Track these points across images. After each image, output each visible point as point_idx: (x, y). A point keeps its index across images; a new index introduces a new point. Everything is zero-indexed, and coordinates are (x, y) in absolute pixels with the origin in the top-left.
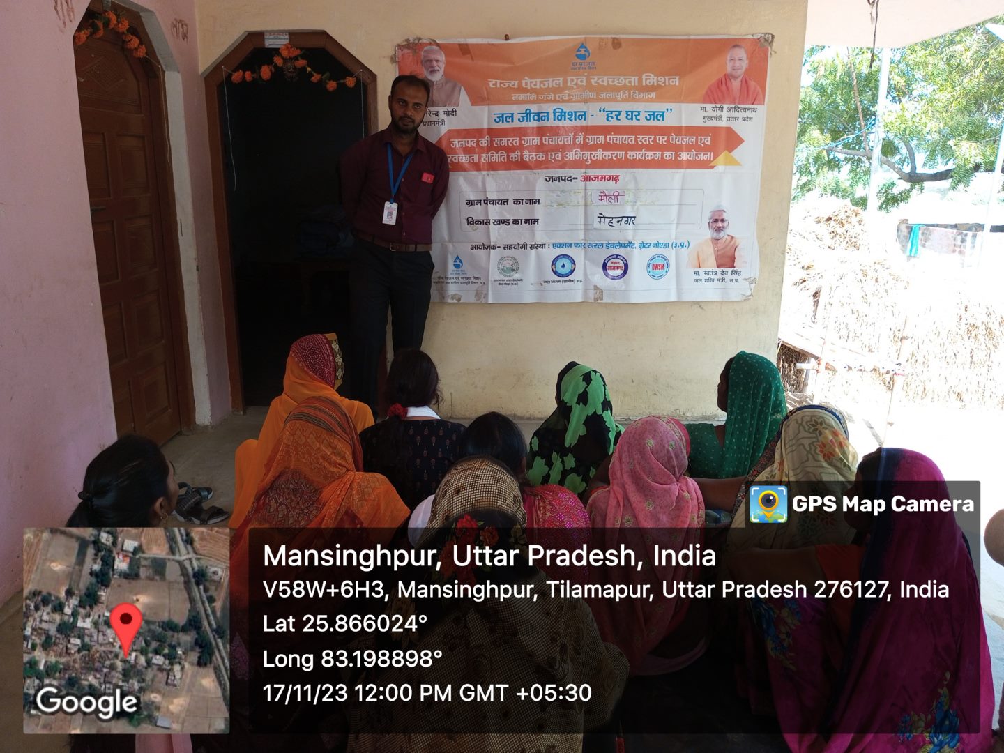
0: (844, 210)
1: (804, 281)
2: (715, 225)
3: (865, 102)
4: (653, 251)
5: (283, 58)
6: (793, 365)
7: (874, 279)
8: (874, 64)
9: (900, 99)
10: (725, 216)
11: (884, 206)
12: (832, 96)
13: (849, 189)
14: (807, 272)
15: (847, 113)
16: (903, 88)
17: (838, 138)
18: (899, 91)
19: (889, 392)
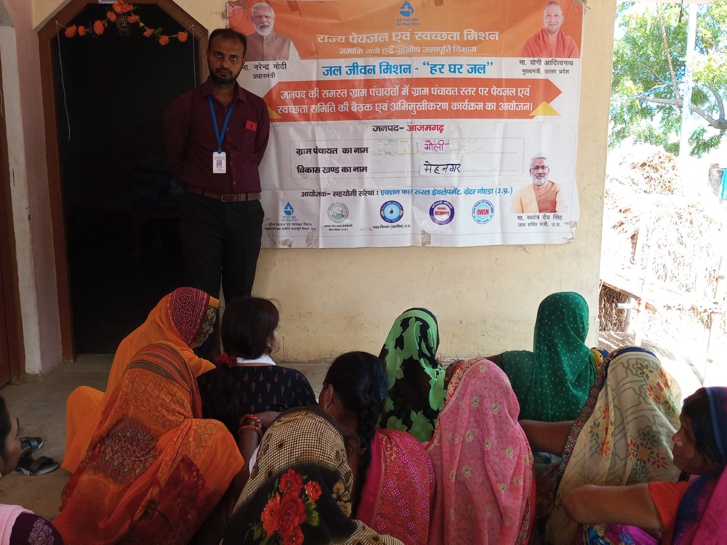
0: (657, 157)
1: (622, 224)
2: (536, 171)
3: (675, 54)
4: (478, 197)
5: (115, 13)
6: (614, 304)
7: (689, 221)
8: (683, 18)
9: (707, 50)
10: (545, 163)
11: (696, 152)
12: (643, 48)
13: (663, 136)
14: (624, 215)
15: (658, 64)
16: (710, 40)
17: (649, 88)
18: (706, 43)
19: (707, 330)
